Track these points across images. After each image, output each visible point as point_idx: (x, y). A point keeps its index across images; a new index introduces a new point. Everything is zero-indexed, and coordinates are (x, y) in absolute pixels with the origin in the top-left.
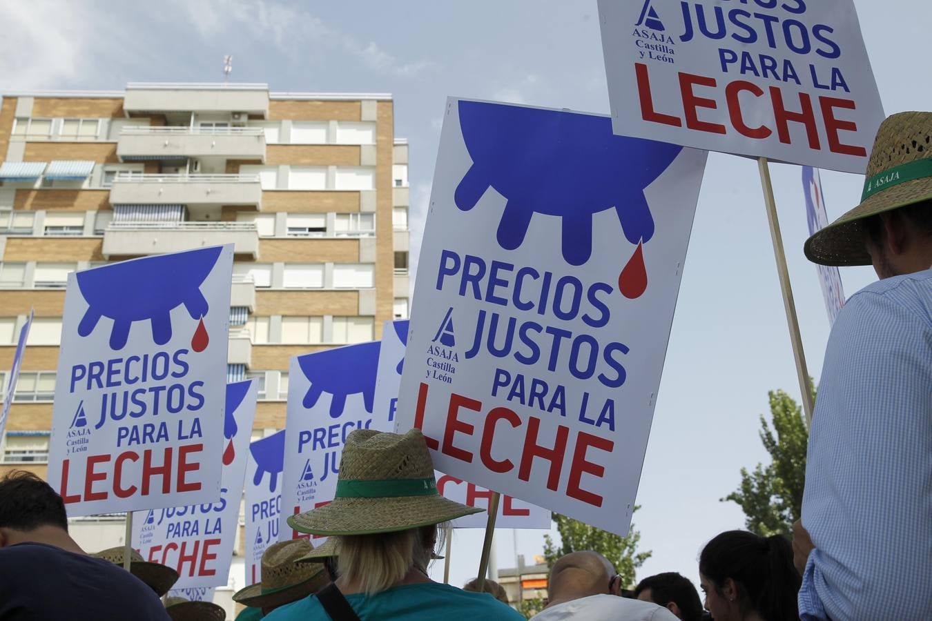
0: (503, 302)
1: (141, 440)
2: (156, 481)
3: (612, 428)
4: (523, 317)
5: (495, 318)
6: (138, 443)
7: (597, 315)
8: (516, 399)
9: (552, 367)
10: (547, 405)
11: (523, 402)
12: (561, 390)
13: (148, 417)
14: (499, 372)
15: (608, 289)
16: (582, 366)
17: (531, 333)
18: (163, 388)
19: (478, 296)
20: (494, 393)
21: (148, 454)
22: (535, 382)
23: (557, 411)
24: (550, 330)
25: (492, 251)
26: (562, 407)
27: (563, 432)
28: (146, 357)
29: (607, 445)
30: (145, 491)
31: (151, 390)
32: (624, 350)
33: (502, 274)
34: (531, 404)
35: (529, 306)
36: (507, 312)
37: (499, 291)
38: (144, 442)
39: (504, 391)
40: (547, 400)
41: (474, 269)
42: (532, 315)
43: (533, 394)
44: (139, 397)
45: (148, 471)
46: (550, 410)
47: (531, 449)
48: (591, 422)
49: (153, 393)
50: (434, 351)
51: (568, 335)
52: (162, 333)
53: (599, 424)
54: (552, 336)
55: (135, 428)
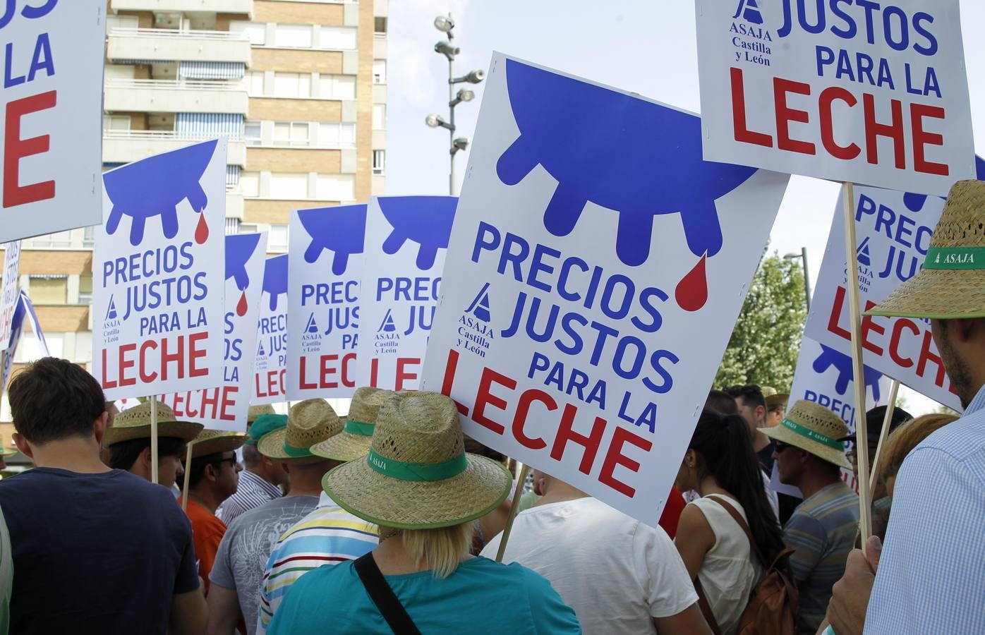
0: (547, 288)
1: (158, 330)
2: (172, 366)
3: (652, 430)
4: (566, 307)
5: (537, 302)
6: (156, 332)
7: (648, 319)
8: (554, 385)
9: (595, 361)
10: (586, 396)
11: (560, 388)
12: (601, 384)
13: (163, 309)
14: (537, 356)
15: (663, 297)
16: (627, 365)
17: (574, 324)
18: (174, 280)
19: (518, 276)
20: (531, 375)
21: (164, 342)
22: (575, 372)
23: (595, 403)
24: (595, 325)
25: (538, 234)
26: (602, 402)
27: (600, 425)
28: (158, 251)
29: (646, 445)
30: (164, 377)
31: (164, 282)
32: (674, 359)
33: (546, 259)
34: (569, 392)
35: (575, 297)
36: (550, 299)
37: (541, 276)
38: (161, 331)
39: (541, 376)
40: (587, 391)
41: (516, 249)
42: (578, 307)
43: (572, 383)
44: (155, 289)
45: (166, 358)
46: (589, 401)
47: (565, 433)
48: (631, 420)
49: (166, 284)
50: (467, 321)
51: (615, 333)
52: (170, 228)
53: (638, 424)
54: (597, 332)
55: (153, 318)
